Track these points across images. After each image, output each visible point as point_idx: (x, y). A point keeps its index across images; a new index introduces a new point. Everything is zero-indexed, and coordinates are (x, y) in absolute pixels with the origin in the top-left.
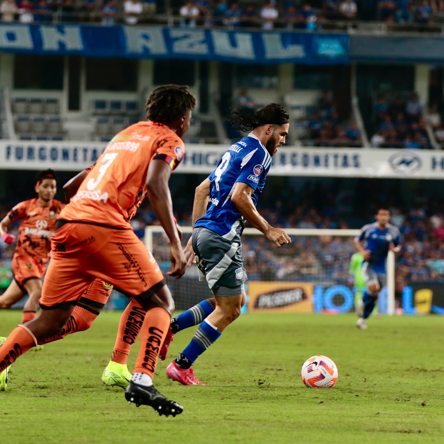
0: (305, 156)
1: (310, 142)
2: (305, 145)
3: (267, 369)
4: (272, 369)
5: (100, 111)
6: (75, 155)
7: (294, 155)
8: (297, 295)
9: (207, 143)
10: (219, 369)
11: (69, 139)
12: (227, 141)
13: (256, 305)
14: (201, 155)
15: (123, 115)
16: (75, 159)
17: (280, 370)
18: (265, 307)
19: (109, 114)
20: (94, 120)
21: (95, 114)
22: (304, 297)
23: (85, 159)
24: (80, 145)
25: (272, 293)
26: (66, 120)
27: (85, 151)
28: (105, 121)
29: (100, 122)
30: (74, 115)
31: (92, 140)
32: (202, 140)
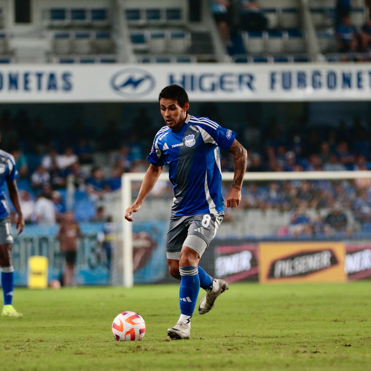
0: (332, 75)
1: (337, 56)
2: (330, 61)
3: (298, 352)
4: (305, 352)
5: (57, 23)
6: (26, 82)
7: (317, 73)
8: (325, 259)
9: (200, 61)
10: (235, 353)
11: (17, 61)
12: (227, 58)
13: (271, 274)
14: (192, 77)
15: (89, 27)
16: (26, 88)
17: (316, 352)
18: (282, 276)
19: (69, 27)
20: (51, 34)
21: (51, 27)
22: (334, 261)
23: (39, 87)
24: (33, 68)
25: (291, 258)
26: (12, 36)
27: (39, 75)
28: (66, 36)
29: (58, 37)
30: (22, 28)
31: (49, 61)
32: (194, 58)
